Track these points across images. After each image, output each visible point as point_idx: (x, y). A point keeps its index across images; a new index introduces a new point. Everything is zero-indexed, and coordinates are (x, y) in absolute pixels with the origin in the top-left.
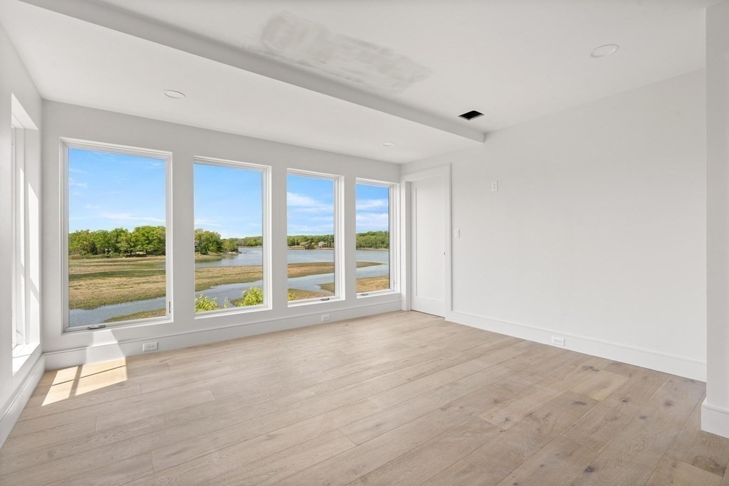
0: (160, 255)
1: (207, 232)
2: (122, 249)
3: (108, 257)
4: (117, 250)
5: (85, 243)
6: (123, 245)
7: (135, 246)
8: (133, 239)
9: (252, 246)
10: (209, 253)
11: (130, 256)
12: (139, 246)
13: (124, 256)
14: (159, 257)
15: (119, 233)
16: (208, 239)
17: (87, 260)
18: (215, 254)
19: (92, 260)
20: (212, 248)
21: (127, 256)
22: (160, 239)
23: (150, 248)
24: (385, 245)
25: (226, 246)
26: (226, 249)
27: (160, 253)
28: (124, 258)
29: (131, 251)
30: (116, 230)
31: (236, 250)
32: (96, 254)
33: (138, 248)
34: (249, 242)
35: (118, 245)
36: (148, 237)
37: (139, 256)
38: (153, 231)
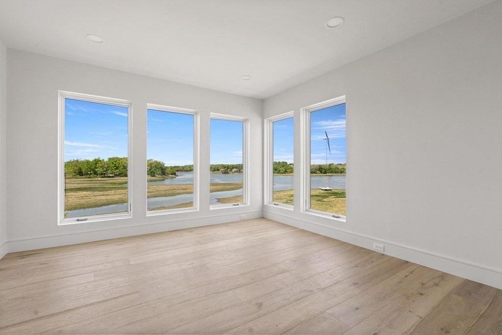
0: (123, 176)
1: (155, 162)
2: (98, 172)
3: (89, 178)
4: (95, 173)
5: (75, 168)
6: (99, 170)
7: (106, 171)
8: (106, 166)
9: (187, 171)
10: (157, 175)
11: (103, 177)
12: (110, 171)
13: (99, 177)
14: (123, 178)
15: (97, 161)
16: (156, 166)
17: (75, 180)
18: (160, 176)
19: (79, 180)
20: (158, 172)
21: (102, 177)
22: (124, 166)
23: (117, 172)
24: (277, 171)
25: (167, 171)
26: (168, 173)
27: (123, 175)
28: (99, 179)
29: (105, 174)
30: (95, 160)
31: (174, 174)
32: (82, 175)
33: (109, 172)
34: (185, 169)
35: (96, 170)
36: (115, 165)
37: (109, 177)
38: (119, 160)
